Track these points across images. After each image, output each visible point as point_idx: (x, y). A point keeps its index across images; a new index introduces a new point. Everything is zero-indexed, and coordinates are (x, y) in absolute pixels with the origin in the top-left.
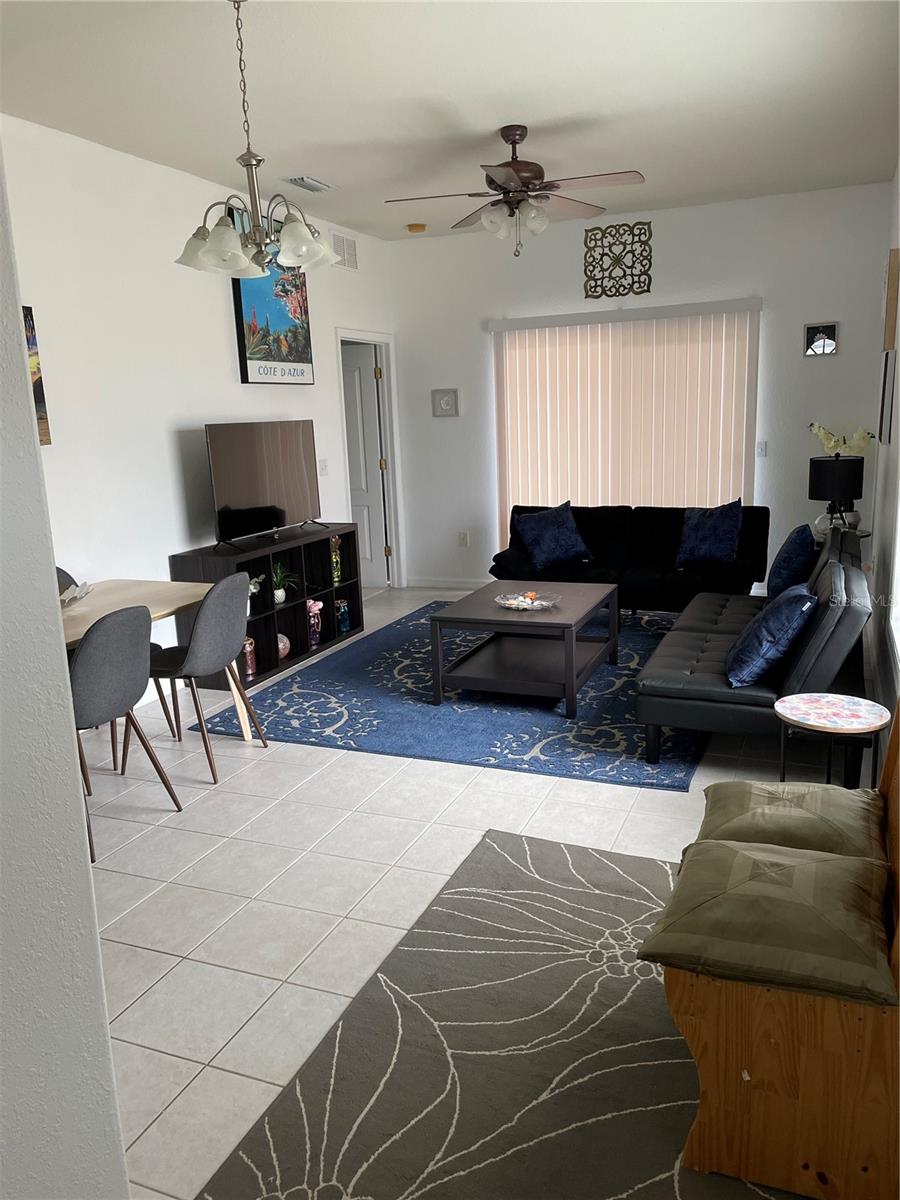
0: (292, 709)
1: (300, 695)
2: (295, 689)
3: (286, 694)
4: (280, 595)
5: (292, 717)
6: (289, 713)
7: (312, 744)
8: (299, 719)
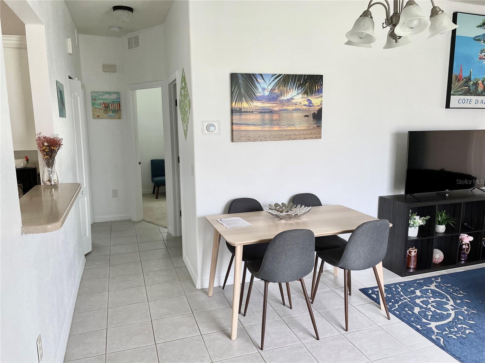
0: (422, 299)
1: (433, 292)
2: (433, 287)
3: (425, 288)
4: (441, 229)
5: (418, 305)
6: (418, 301)
7: (417, 330)
8: (421, 307)
